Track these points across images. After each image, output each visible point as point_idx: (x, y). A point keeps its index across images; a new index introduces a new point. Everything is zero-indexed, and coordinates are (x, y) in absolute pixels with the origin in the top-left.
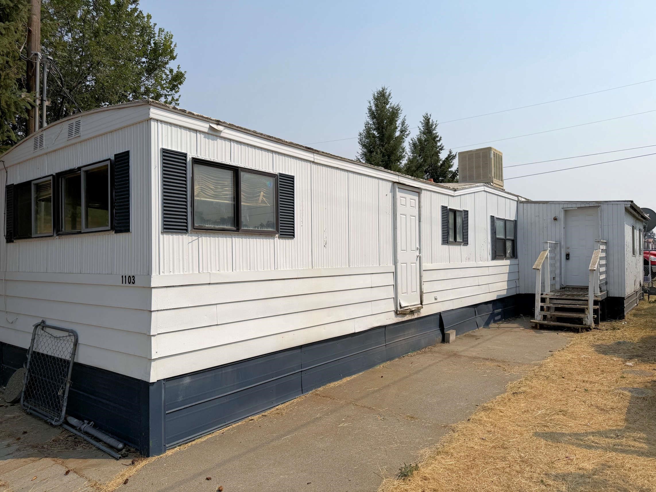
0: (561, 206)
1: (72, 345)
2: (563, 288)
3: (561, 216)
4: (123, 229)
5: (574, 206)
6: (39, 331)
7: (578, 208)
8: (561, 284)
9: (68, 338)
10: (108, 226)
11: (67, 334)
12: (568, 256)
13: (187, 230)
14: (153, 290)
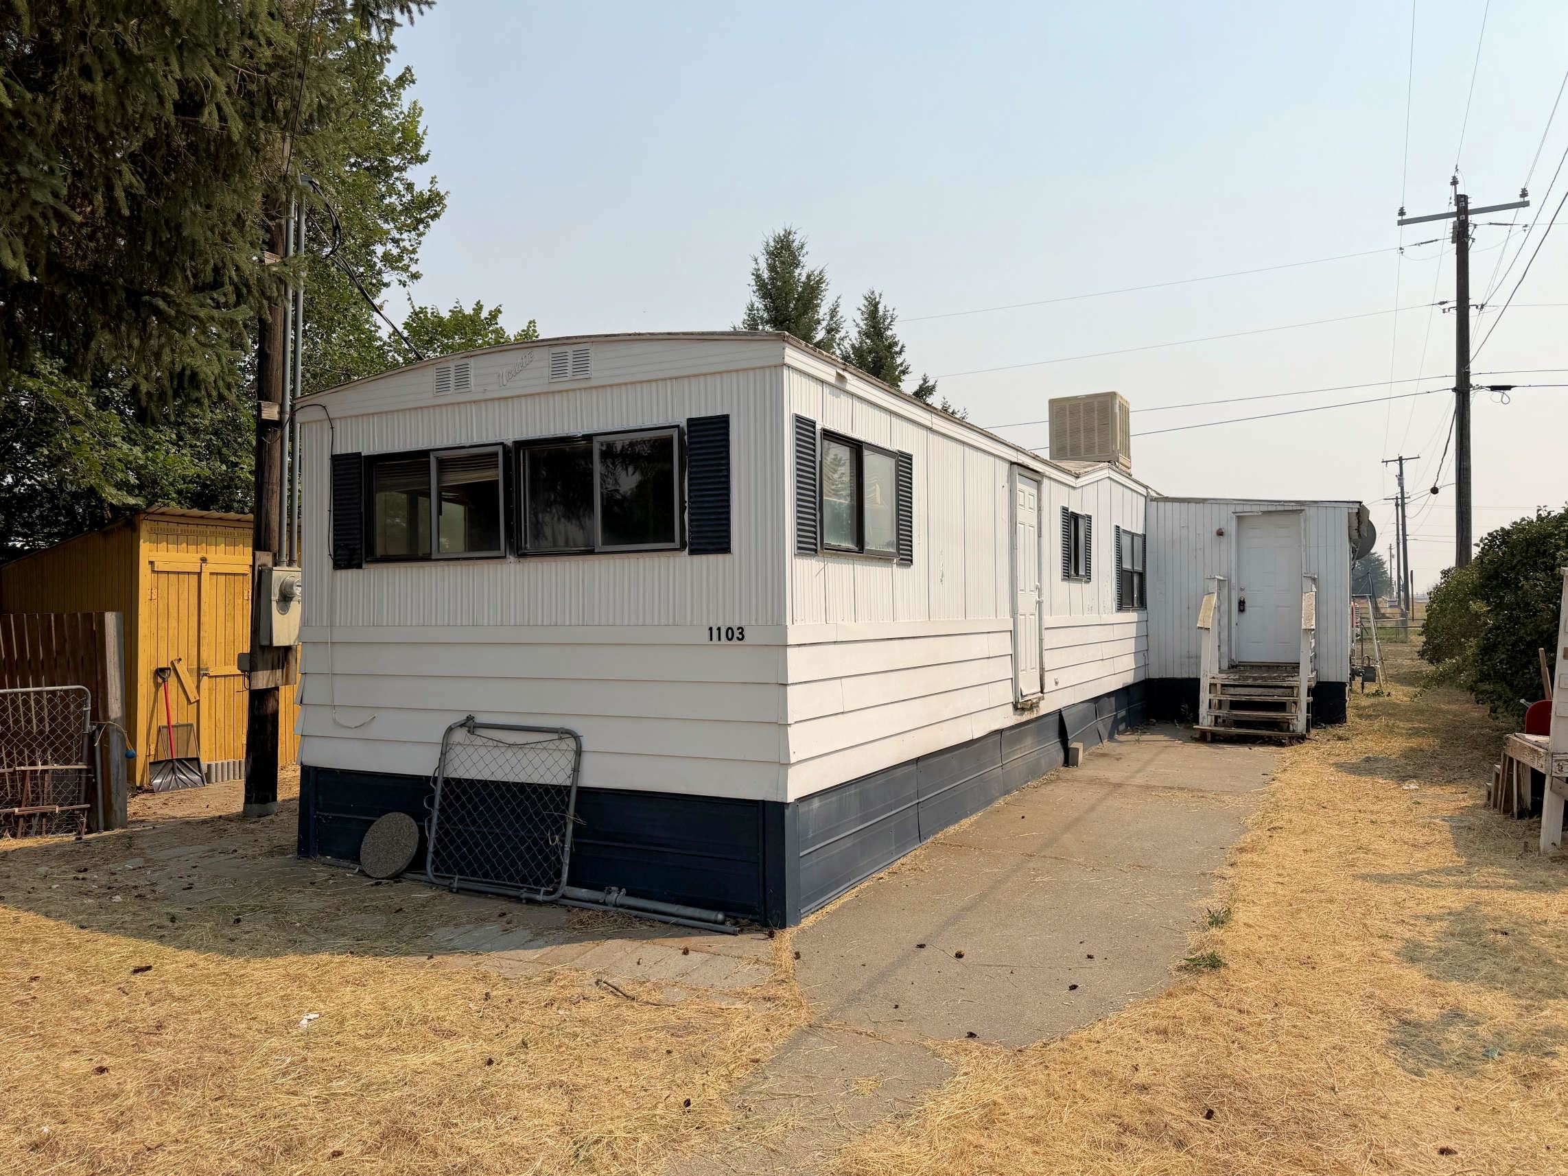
0: (1232, 508)
1: (571, 756)
2: (1233, 667)
3: (1231, 527)
4: (711, 547)
5: (1255, 508)
6: (460, 736)
7: (1264, 512)
8: (1231, 660)
9: (557, 743)
10: (673, 541)
11: (555, 736)
12: (1242, 605)
13: (816, 551)
14: (789, 650)
